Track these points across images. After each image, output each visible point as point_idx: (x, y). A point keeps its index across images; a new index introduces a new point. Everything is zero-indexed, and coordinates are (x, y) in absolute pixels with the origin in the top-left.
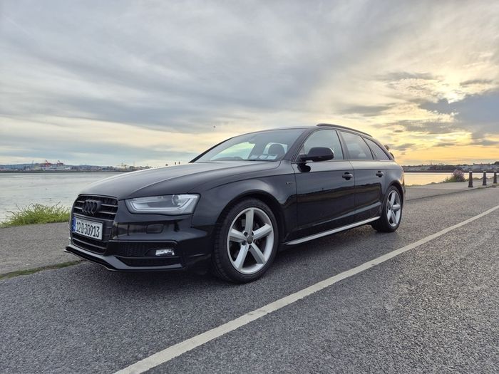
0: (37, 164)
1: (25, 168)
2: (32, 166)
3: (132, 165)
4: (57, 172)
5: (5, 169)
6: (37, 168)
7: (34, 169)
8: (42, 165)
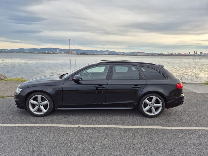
0: (136, 52)
1: (132, 54)
2: (134, 53)
3: (172, 53)
4: (141, 55)
5: (126, 54)
6: (136, 54)
7: (134, 54)
8: (137, 53)
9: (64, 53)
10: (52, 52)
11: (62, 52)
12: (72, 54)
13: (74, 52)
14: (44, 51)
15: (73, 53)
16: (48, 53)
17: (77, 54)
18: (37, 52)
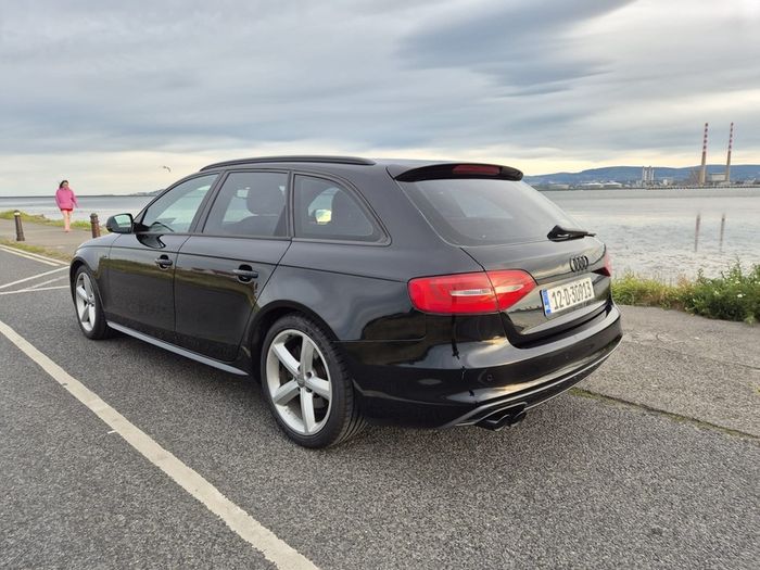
9: (675, 185)
10: (624, 182)
11: (665, 182)
12: (710, 184)
13: (723, 177)
14: (591, 180)
15: (718, 182)
16: (607, 188)
17: (739, 183)
18: (566, 186)
